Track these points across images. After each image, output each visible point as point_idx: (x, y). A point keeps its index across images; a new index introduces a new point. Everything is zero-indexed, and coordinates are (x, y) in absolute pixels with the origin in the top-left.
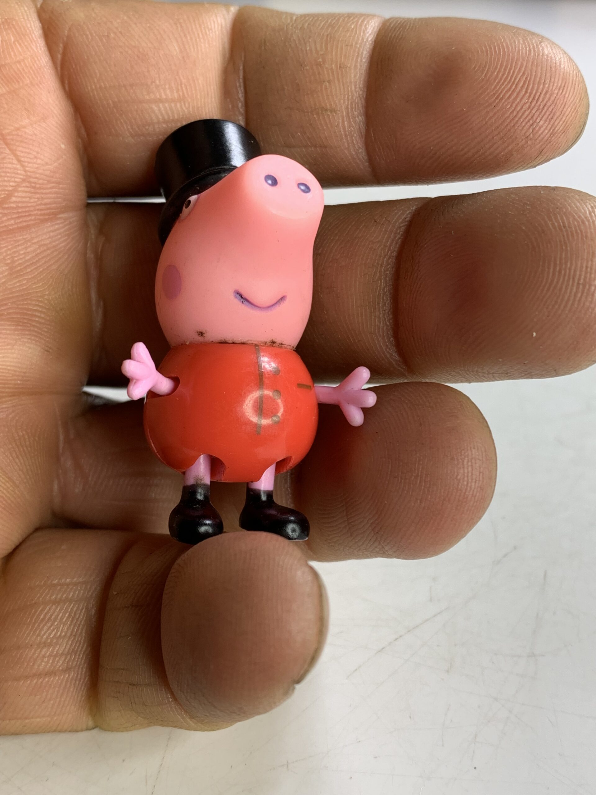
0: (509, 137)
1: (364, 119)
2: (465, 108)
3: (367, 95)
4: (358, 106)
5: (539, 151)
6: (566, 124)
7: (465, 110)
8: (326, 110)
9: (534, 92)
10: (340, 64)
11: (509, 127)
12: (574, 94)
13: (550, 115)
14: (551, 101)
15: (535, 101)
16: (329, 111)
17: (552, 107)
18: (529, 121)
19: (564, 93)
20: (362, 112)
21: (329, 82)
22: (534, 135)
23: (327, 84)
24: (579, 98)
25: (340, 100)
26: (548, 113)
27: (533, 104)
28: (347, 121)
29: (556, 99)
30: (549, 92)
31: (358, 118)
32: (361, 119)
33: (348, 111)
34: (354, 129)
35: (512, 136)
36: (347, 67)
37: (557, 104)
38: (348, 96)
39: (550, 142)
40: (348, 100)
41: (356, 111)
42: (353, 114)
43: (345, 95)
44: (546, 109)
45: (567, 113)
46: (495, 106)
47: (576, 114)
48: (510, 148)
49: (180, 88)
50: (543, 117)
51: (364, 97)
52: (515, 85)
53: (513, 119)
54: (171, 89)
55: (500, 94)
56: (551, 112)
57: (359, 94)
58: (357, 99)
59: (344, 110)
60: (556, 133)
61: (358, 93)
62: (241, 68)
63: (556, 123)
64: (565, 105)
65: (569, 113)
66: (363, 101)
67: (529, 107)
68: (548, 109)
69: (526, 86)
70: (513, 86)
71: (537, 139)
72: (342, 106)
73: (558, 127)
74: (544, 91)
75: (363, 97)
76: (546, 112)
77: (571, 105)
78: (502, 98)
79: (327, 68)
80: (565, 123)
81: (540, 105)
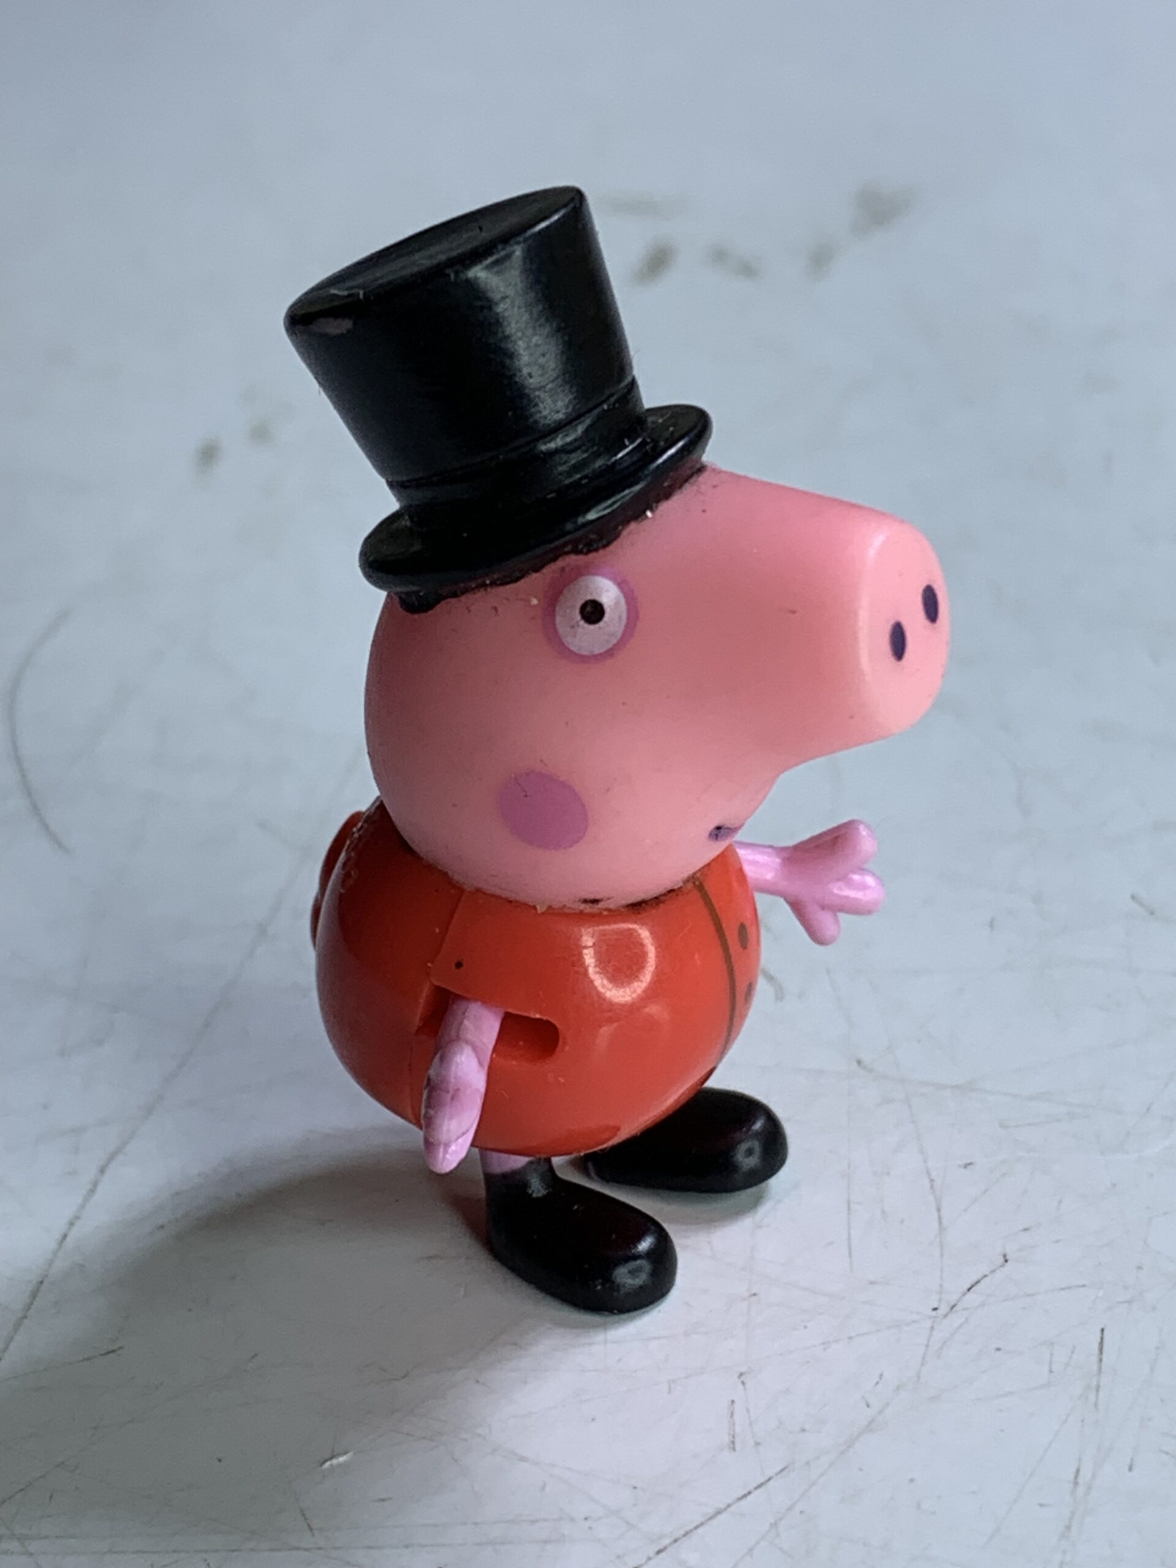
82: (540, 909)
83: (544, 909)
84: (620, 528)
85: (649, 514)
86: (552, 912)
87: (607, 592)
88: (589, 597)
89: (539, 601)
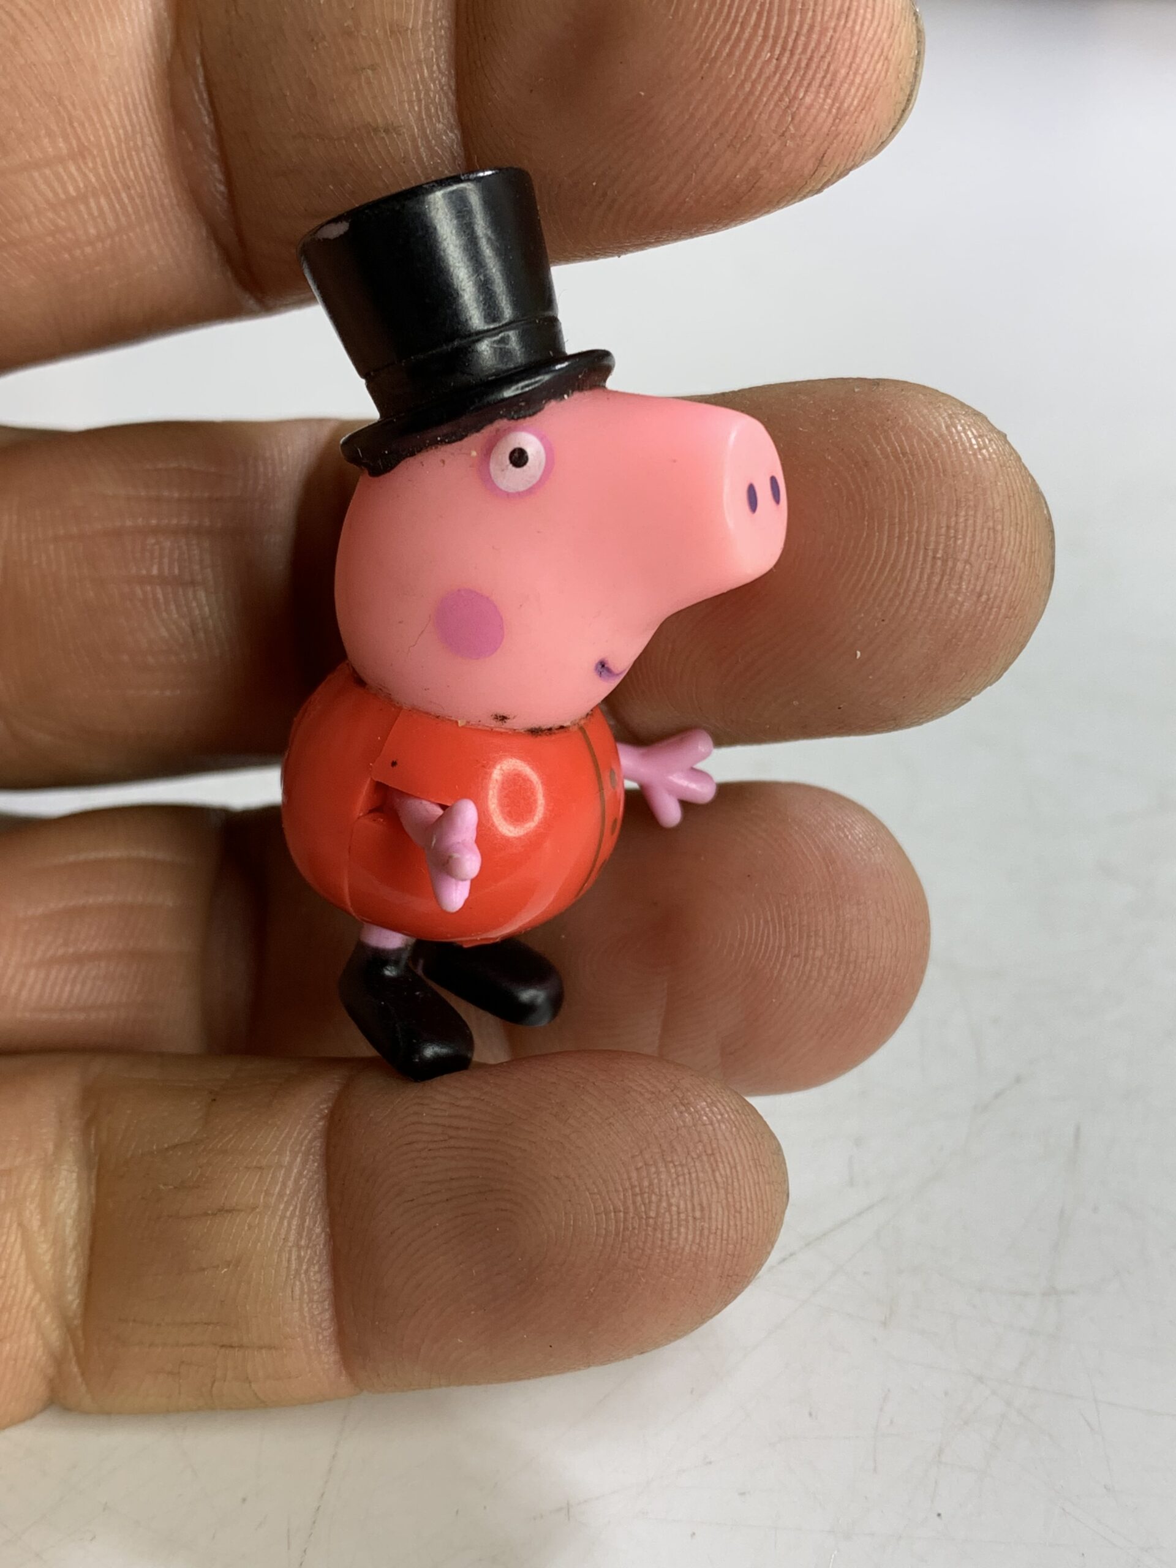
0: (745, 139)
1: (459, 137)
2: (643, 91)
3: (457, 82)
4: (442, 110)
5: (816, 159)
6: (866, 88)
7: (642, 94)
8: (376, 130)
9: (783, 34)
10: (391, 26)
11: (740, 120)
12: (875, 23)
13: (824, 77)
14: (823, 49)
15: (787, 54)
16: (382, 131)
17: (828, 59)
18: (781, 99)
19: (850, 24)
20: (452, 121)
21: (373, 68)
22: (797, 129)
23: (370, 72)
24: (888, 27)
25: (401, 103)
26: (819, 76)
27: (785, 61)
28: (423, 145)
29: (834, 41)
30: (817, 29)
31: (447, 135)
32: (454, 137)
33: (423, 124)
34: (441, 158)
35: (750, 136)
36: (407, 30)
37: (838, 52)
38: (418, 92)
39: (837, 136)
40: (420, 100)
41: (439, 122)
42: (435, 130)
43: (410, 92)
44: (814, 66)
45: (864, 66)
46: (702, 78)
47: (886, 65)
48: (752, 162)
49: (69, 130)
50: (810, 84)
51: (453, 88)
52: (738, 25)
53: (746, 100)
54: (50, 134)
55: (710, 51)
56: (827, 71)
57: (440, 83)
58: (437, 96)
59: (413, 123)
60: (845, 114)
61: (437, 82)
62: (198, 61)
63: (843, 92)
64: (855, 52)
65: (868, 66)
66: (452, 98)
67: (777, 67)
68: (818, 67)
69: (763, 25)
70: (735, 29)
71: (805, 135)
72: (408, 117)
73: (849, 100)
74: (806, 27)
75: (450, 88)
76: (815, 72)
77: (871, 48)
78: (715, 59)
79: (364, 38)
80: (863, 88)
81: (800, 60)
82: (461, 723)
83: (463, 724)
84: (544, 402)
85: (566, 396)
86: (470, 728)
87: (531, 444)
88: (517, 446)
89: (478, 454)
